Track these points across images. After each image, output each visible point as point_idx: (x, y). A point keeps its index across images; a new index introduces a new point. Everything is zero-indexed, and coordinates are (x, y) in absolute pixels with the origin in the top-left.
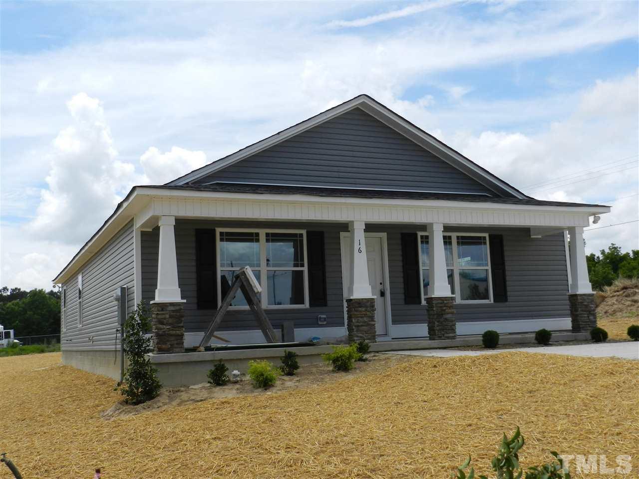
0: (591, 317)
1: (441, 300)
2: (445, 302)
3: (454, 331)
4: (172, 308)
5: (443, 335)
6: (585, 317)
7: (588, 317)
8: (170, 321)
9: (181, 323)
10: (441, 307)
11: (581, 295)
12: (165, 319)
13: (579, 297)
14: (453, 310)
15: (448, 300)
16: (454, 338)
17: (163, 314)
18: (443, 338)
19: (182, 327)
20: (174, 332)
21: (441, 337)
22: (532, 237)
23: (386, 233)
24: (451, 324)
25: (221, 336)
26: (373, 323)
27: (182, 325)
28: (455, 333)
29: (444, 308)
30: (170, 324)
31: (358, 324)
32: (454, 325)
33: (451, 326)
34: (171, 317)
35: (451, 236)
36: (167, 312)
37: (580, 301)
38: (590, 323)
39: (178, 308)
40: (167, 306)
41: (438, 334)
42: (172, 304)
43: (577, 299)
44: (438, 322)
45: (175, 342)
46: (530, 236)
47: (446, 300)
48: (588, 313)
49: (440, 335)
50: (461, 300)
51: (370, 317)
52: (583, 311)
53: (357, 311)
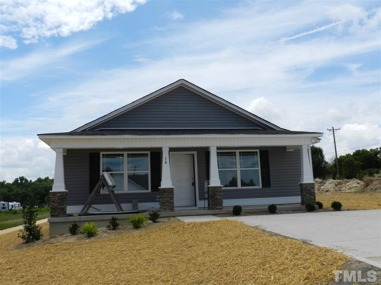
0: (312, 197)
1: (214, 188)
2: (216, 189)
3: (221, 205)
4: (59, 195)
5: (215, 207)
6: (307, 196)
7: (310, 196)
8: (58, 201)
9: (63, 202)
10: (213, 192)
11: (305, 184)
12: (55, 200)
13: (304, 185)
14: (221, 194)
15: (218, 188)
16: (221, 209)
17: (55, 198)
18: (214, 209)
19: (65, 204)
20: (60, 206)
21: (213, 208)
22: (287, 151)
23: (196, 152)
24: (220, 201)
25: (96, 208)
26: (172, 201)
27: (64, 203)
28: (222, 206)
29: (216, 193)
30: (57, 203)
31: (163, 202)
32: (222, 202)
33: (220, 203)
34: (58, 199)
35: (235, 152)
36: (56, 196)
37: (304, 187)
38: (311, 200)
39: (62, 194)
40: (57, 194)
41: (211, 207)
42: (59, 193)
43: (303, 186)
44: (212, 200)
45: (60, 212)
46: (286, 150)
47: (217, 188)
48: (310, 194)
49: (213, 207)
50: (241, 186)
51: (170, 198)
52: (306, 193)
53: (163, 195)
